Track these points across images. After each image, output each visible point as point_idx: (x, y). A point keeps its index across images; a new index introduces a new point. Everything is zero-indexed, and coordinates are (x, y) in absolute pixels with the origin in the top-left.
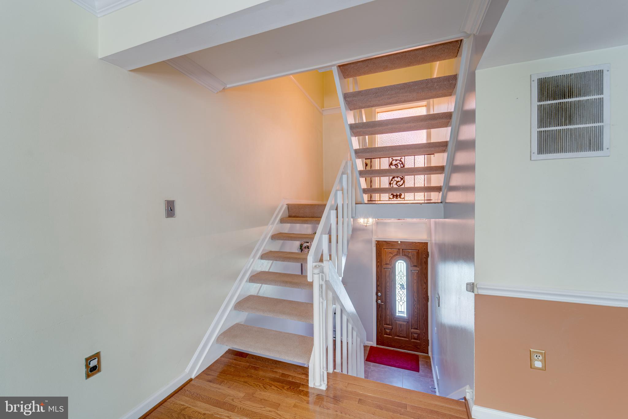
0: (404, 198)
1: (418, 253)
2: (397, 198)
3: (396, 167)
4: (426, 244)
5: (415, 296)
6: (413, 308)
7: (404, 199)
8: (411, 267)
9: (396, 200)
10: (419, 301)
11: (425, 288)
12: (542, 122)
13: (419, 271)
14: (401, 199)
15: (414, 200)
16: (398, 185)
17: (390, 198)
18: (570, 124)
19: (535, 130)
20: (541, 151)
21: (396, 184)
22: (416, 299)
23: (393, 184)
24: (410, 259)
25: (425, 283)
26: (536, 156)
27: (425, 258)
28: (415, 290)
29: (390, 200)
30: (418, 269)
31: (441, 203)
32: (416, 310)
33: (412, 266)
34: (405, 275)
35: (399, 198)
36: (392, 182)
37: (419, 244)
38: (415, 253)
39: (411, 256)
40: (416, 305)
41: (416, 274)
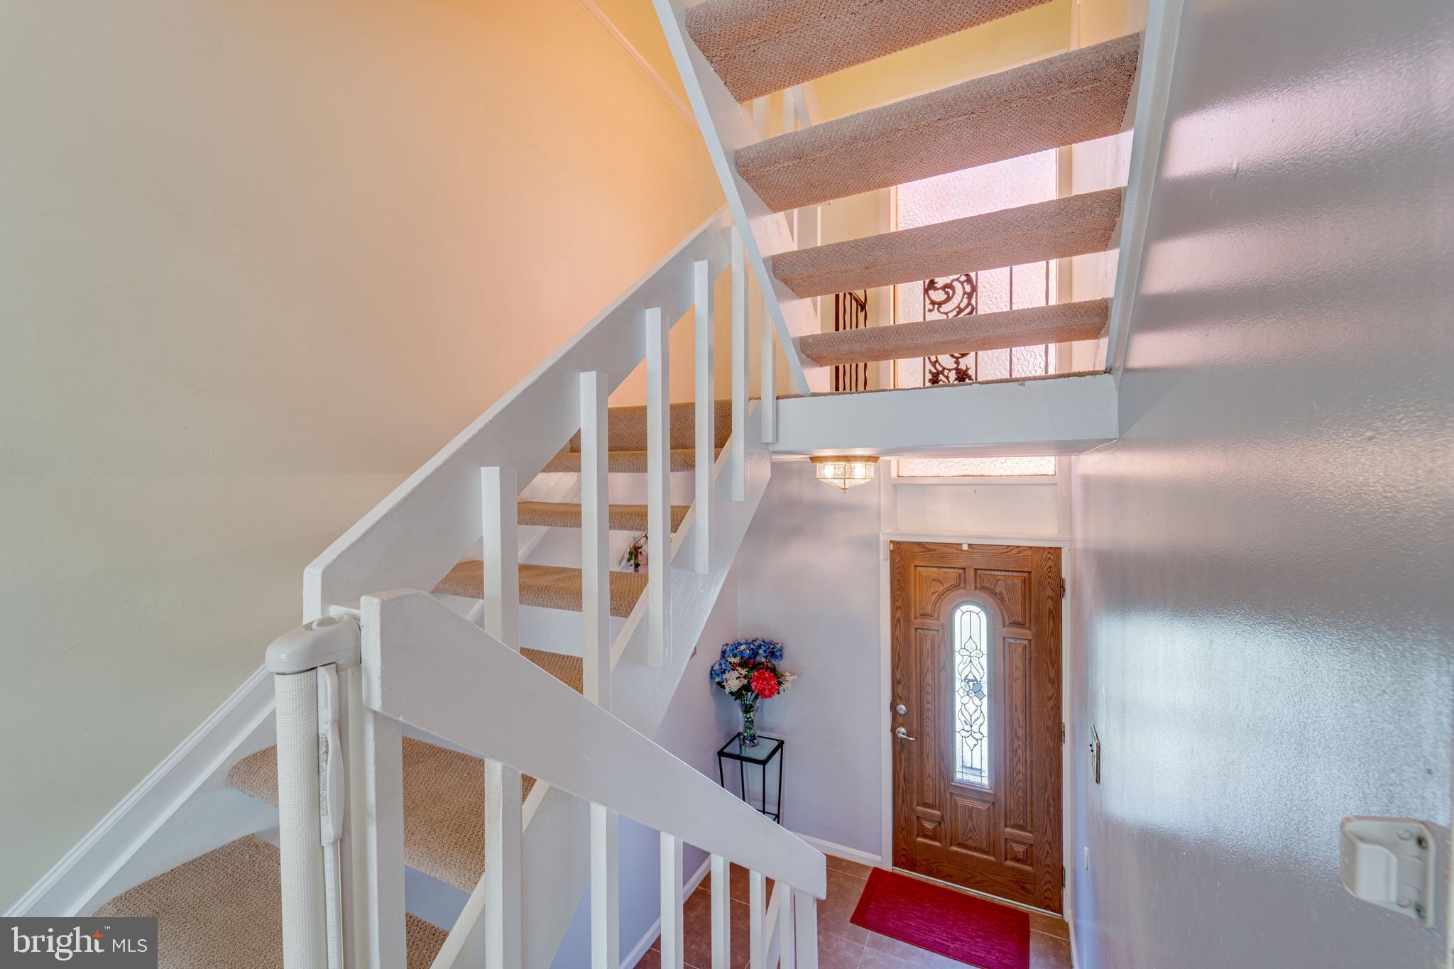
1: (1027, 582)
3: (947, 293)
4: (1056, 552)
5: (1016, 722)
8: (1004, 626)
10: (1031, 738)
11: (1050, 698)
13: (1030, 641)
22: (1020, 733)
24: (1002, 600)
25: (1051, 681)
27: (1051, 598)
28: (1019, 702)
30: (1027, 633)
31: (1108, 371)
32: (1021, 767)
33: (1007, 623)
34: (984, 650)
37: (1029, 553)
38: (1019, 583)
39: (1004, 591)
40: (1020, 752)
41: (1020, 649)
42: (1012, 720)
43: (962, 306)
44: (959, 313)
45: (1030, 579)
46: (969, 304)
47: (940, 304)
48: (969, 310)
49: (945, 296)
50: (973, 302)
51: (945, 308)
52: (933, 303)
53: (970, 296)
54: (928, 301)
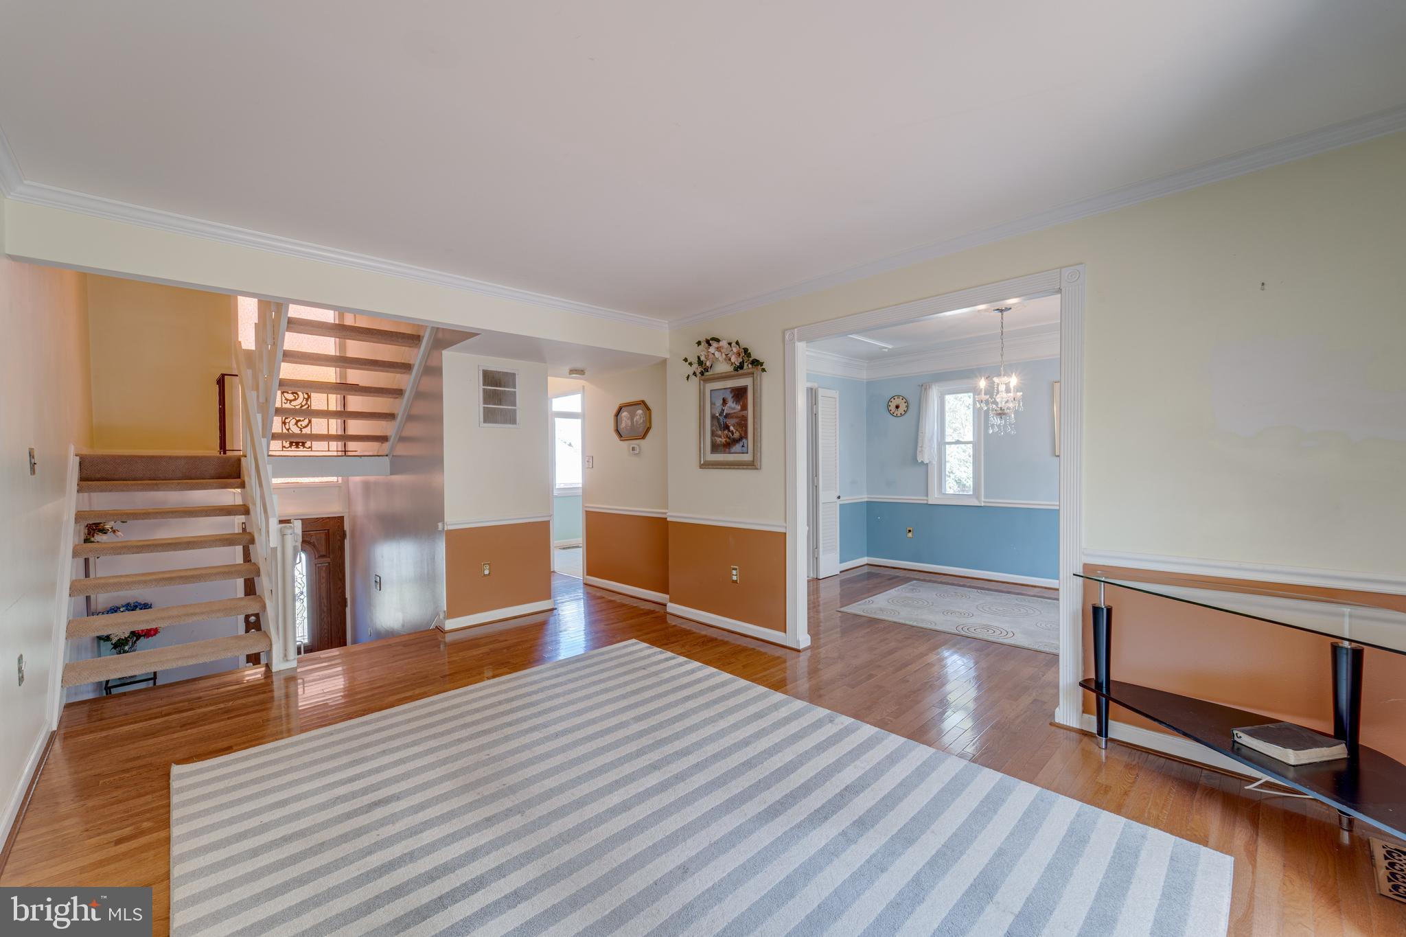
0: (311, 447)
1: (328, 535)
2: (297, 447)
3: (295, 396)
4: (342, 518)
5: (323, 604)
6: (320, 624)
7: (310, 449)
8: (315, 558)
9: (296, 449)
10: (331, 610)
11: (339, 588)
12: (485, 402)
13: (329, 563)
14: (305, 449)
15: (329, 451)
16: (299, 426)
17: (283, 447)
18: (500, 405)
19: (482, 406)
20: (485, 421)
21: (296, 424)
22: (325, 609)
23: (289, 423)
24: (314, 546)
25: (340, 580)
26: (483, 425)
27: (339, 540)
28: (324, 594)
29: (284, 449)
30: (328, 560)
31: (387, 456)
32: (326, 627)
33: (317, 557)
34: (305, 573)
35: (302, 447)
36: (287, 421)
37: (328, 520)
38: (323, 536)
39: (315, 541)
40: (325, 619)
41: (324, 569)
42: (320, 603)
43: (303, 404)
44: (301, 407)
45: (329, 533)
46: (307, 404)
47: (291, 401)
48: (307, 406)
49: (294, 398)
50: (309, 403)
51: (294, 403)
52: (287, 399)
53: (307, 400)
54: (284, 399)
